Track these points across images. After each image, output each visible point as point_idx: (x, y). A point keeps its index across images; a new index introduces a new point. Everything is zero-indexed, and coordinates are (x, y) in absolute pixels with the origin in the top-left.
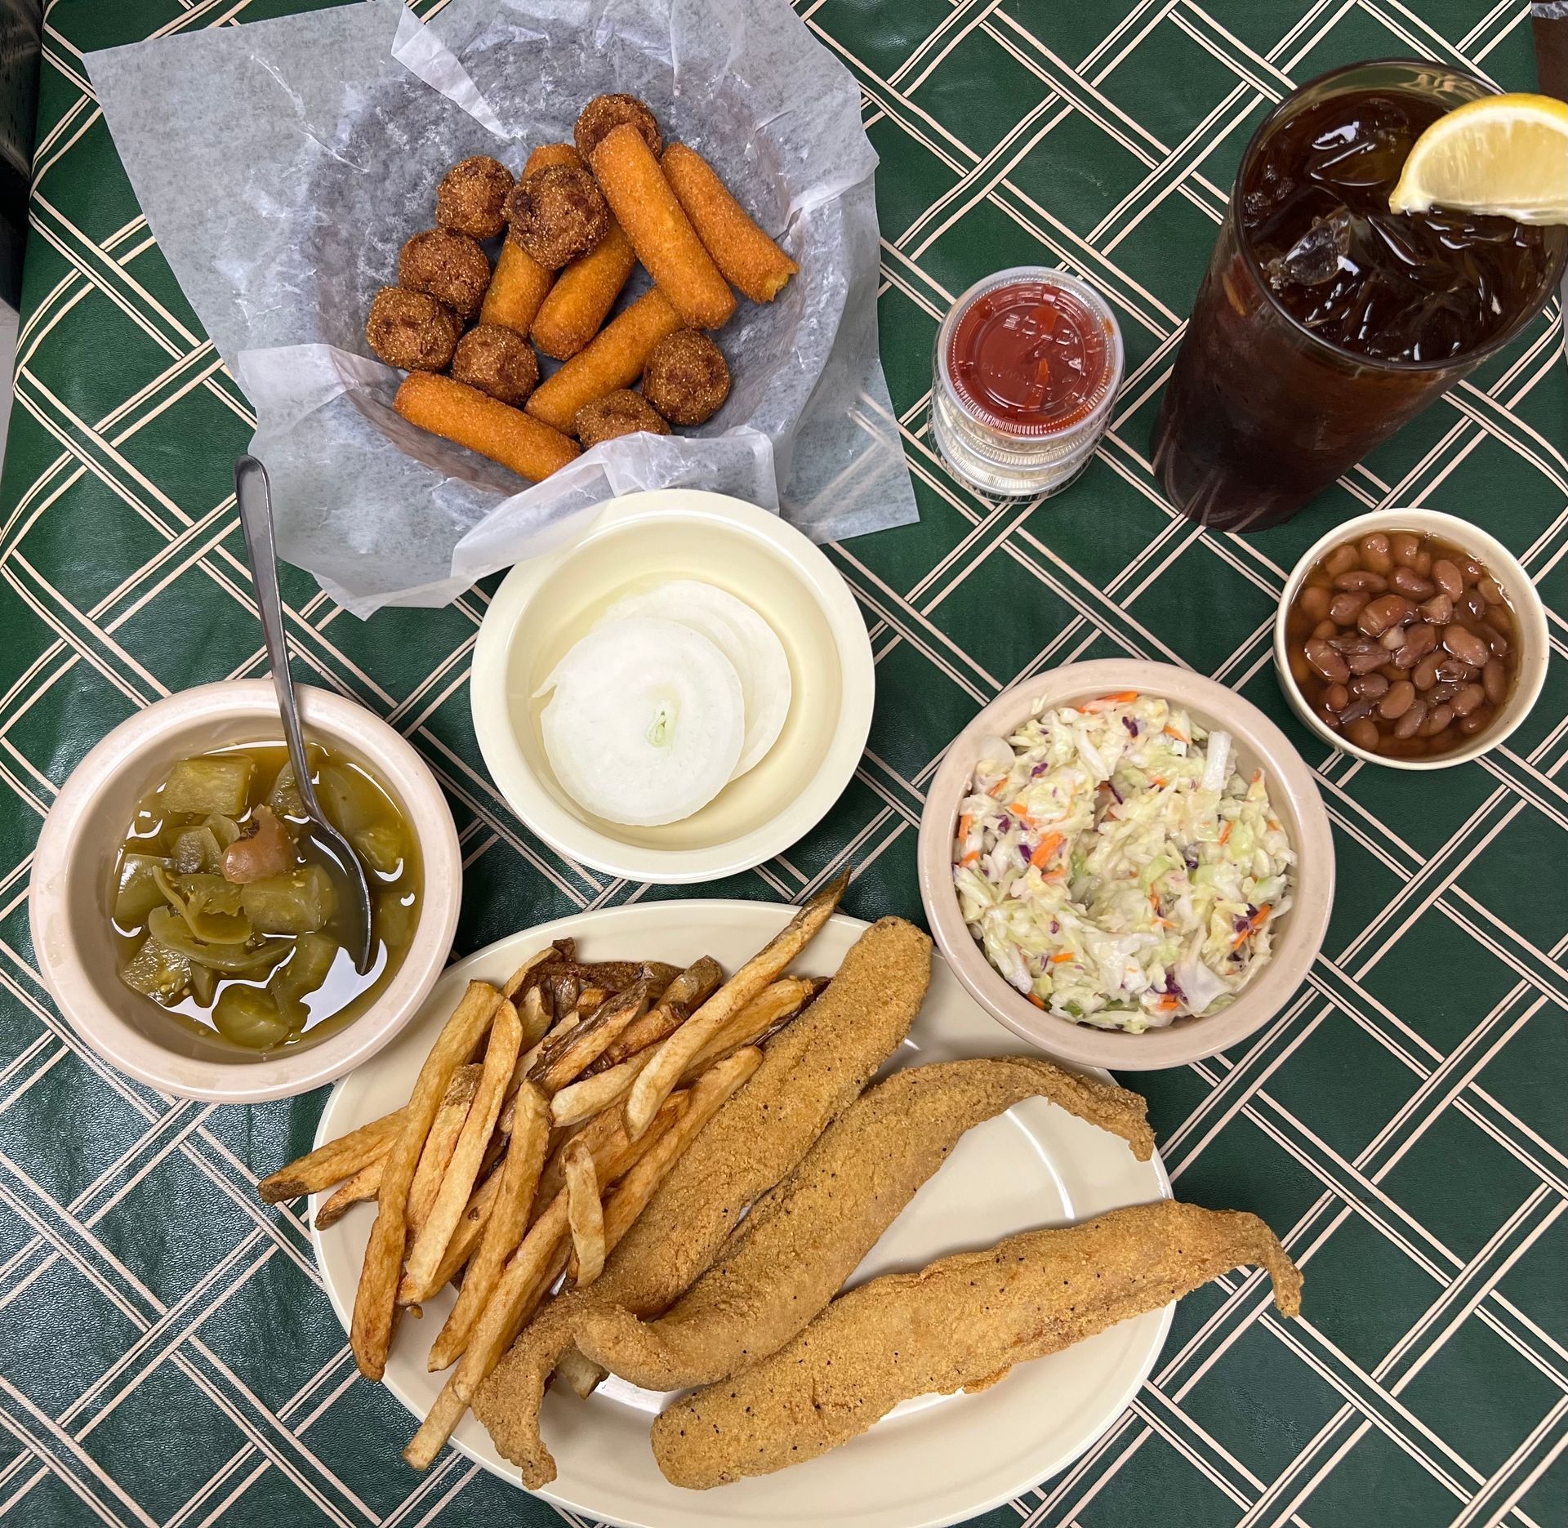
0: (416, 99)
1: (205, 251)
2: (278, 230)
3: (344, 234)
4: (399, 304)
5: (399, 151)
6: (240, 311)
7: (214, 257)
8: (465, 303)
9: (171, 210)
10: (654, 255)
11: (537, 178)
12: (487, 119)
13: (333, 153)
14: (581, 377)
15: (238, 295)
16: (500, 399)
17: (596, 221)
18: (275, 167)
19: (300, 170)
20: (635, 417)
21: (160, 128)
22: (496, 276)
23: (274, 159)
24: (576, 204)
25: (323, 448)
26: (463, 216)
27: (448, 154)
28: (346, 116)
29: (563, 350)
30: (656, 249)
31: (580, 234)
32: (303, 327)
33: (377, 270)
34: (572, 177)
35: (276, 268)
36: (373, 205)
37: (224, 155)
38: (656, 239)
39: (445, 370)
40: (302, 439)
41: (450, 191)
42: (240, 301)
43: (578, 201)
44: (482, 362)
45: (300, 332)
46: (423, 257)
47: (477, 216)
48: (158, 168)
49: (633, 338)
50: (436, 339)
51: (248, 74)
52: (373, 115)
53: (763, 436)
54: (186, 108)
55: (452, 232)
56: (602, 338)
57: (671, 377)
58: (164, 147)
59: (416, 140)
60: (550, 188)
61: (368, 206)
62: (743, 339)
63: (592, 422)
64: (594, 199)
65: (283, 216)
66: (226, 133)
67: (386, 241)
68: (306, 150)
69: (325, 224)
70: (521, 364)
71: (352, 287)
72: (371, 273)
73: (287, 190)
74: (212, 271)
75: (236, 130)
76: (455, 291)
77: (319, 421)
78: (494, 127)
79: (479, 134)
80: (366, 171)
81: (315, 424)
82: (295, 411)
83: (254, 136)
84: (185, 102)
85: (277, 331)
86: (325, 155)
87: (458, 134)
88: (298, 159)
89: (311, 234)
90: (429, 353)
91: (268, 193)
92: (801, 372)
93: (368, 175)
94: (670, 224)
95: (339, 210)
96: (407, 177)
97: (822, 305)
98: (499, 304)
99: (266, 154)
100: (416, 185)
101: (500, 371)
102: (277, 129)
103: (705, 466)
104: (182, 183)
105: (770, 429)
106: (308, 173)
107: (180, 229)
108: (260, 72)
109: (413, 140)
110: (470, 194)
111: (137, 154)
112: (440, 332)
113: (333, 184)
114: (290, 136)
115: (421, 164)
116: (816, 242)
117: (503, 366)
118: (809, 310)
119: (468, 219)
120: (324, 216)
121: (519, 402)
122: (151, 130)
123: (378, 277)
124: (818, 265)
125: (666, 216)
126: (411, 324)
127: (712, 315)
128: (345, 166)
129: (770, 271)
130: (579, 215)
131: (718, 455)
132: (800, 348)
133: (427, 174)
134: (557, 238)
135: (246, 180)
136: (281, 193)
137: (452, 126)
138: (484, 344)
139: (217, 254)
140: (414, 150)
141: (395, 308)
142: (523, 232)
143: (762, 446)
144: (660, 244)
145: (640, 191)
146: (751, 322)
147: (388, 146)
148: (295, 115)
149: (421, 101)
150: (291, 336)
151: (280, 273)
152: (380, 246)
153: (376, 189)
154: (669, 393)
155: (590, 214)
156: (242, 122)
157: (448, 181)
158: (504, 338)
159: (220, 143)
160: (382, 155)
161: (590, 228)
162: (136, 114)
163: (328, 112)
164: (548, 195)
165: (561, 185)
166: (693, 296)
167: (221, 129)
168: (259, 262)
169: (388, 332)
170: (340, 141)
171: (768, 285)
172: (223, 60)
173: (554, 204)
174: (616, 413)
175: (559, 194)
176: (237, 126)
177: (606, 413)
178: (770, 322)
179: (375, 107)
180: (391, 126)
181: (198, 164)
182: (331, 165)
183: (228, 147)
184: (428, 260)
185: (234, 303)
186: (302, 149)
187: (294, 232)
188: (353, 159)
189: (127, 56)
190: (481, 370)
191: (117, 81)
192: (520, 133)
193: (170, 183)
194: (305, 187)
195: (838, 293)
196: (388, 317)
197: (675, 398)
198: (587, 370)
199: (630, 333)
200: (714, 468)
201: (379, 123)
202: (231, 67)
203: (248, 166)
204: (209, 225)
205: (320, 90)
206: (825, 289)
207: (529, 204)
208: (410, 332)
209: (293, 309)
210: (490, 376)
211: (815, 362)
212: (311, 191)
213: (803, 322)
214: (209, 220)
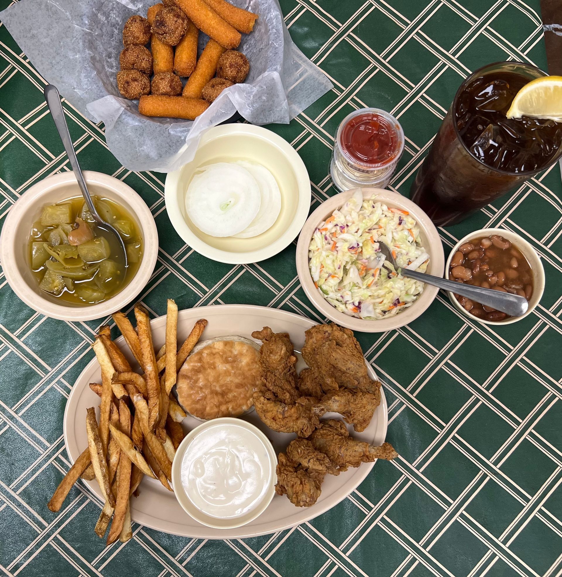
0: (104, 2)
1: (58, 76)
2: (78, 62)
3: (98, 58)
4: (128, 75)
5: (104, 24)
6: (77, 94)
7: (61, 77)
8: (148, 68)
9: (42, 64)
10: (209, 27)
11: (159, 14)
12: (128, 4)
13: (85, 29)
14: (197, 79)
15: (74, 88)
16: (174, 95)
17: (186, 22)
18: (68, 40)
19: (77, 38)
20: (224, 84)
21: (29, 35)
22: (154, 56)
23: (67, 37)
24: (177, 17)
25: (126, 130)
26: (137, 37)
27: (119, 21)
28: (84, 15)
29: (188, 72)
30: (209, 24)
31: (182, 28)
32: (101, 92)
33: (112, 69)
34: (172, 9)
35: (83, 75)
36: (103, 45)
37: (51, 40)
38: (208, 22)
39: (150, 93)
40: (118, 129)
41: (129, 30)
42: (76, 90)
43: (178, 16)
44: (164, 86)
45: (101, 93)
46: (130, 56)
47: (142, 35)
48: (33, 50)
49: (210, 61)
50: (145, 83)
51: (49, 8)
52: (93, 12)
53: (275, 72)
54: (34, 25)
55: (135, 45)
56: (199, 64)
57: (231, 66)
58: (32, 42)
59: (108, 18)
60: (167, 15)
61: (101, 46)
62: (245, 49)
63: (208, 91)
64: (182, 14)
65: (77, 56)
66: (50, 32)
67: (110, 58)
68: (76, 31)
69: (92, 55)
70: (176, 82)
71: (107, 77)
72: (110, 70)
73: (76, 47)
74: (63, 82)
75: (53, 29)
76: (144, 65)
77: (120, 121)
78: (131, 6)
79: (127, 11)
80: (96, 33)
81: (120, 123)
82: (114, 118)
83: (59, 30)
84: (33, 24)
85: (93, 96)
86: (83, 30)
87: (120, 12)
88: (75, 35)
89: (90, 60)
90: (143, 90)
91: (70, 50)
92: (277, 48)
93: (97, 35)
94: (211, 14)
95: (93, 50)
96: (109, 33)
97: (274, 24)
98: (160, 65)
99: (64, 36)
100: (113, 35)
101: (170, 86)
102: (65, 26)
103: (262, 87)
104: (42, 54)
105: (276, 70)
106: (80, 38)
107: (47, 70)
108: (53, 6)
109: (107, 18)
110: (136, 29)
111: (25, 46)
112: (145, 80)
113: (89, 40)
114: (70, 27)
115: (111, 26)
116: (263, 4)
117: (171, 84)
118: (270, 27)
119: (139, 38)
120: (91, 53)
121: (180, 95)
122: (26, 37)
123: (113, 71)
124: (267, 11)
125: (209, 12)
126: (135, 80)
127: (236, 42)
128: (91, 33)
129: (250, 20)
130: (180, 21)
131: (264, 82)
132: (273, 40)
133: (115, 30)
134: (175, 32)
135: (61, 47)
136: (74, 48)
137: (118, 10)
138: (162, 79)
139: (62, 76)
140: (108, 22)
141: (127, 76)
142: (162, 34)
143: (276, 75)
144: (210, 23)
145: (197, 7)
146: (245, 43)
147: (100, 23)
148: (68, 19)
149: (106, 3)
150: (98, 96)
151: (85, 76)
152: (109, 60)
153: (101, 40)
154: (231, 72)
155: (183, 20)
156: (53, 26)
157: (127, 28)
158: (168, 75)
159: (49, 35)
160: (99, 26)
161: (185, 25)
162: (20, 32)
163: (78, 16)
164: (167, 18)
165: (170, 13)
166: (227, 37)
167: (48, 30)
168: (77, 74)
169: (129, 85)
170: (86, 24)
171: (250, 25)
172: (40, 5)
173: (170, 19)
174: (217, 85)
175: (171, 16)
176: (52, 27)
177: (213, 86)
178: (253, 40)
179: (93, 8)
180: (99, 15)
181: (45, 45)
182: (87, 33)
183: (52, 36)
184: (131, 56)
185: (74, 92)
186: (75, 31)
187: (83, 61)
188: (91, 30)
189: (11, 11)
190: (164, 88)
191: (11, 21)
192: (140, 6)
193: (39, 54)
194: (81, 43)
195: (278, 18)
196: (126, 80)
197: (234, 73)
198: (199, 76)
199: (208, 59)
200: (265, 87)
201: (95, 15)
202: (43, 7)
203: (60, 42)
204: (56, 66)
205: (73, 8)
206: (273, 18)
207: (161, 23)
208: (136, 83)
209: (95, 86)
210: (168, 89)
211: (280, 43)
212: (83, 44)
213: (270, 32)
214: (55, 65)
